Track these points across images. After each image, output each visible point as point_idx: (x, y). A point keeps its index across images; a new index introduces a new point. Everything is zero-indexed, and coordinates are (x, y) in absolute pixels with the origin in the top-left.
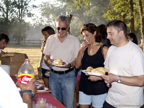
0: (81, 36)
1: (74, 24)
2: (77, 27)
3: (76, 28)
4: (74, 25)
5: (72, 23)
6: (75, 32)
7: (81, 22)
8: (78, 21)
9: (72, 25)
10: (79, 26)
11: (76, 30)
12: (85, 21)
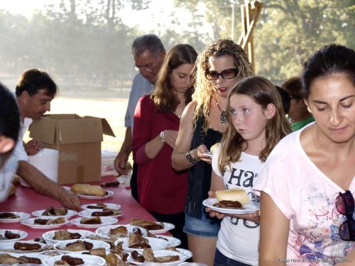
0: (289, 68)
1: (270, 30)
2: (278, 40)
3: (275, 42)
4: (271, 34)
5: (264, 28)
6: (274, 55)
7: (291, 25)
8: (281, 23)
9: (264, 35)
10: (283, 38)
11: (276, 48)
12: (304, 23)
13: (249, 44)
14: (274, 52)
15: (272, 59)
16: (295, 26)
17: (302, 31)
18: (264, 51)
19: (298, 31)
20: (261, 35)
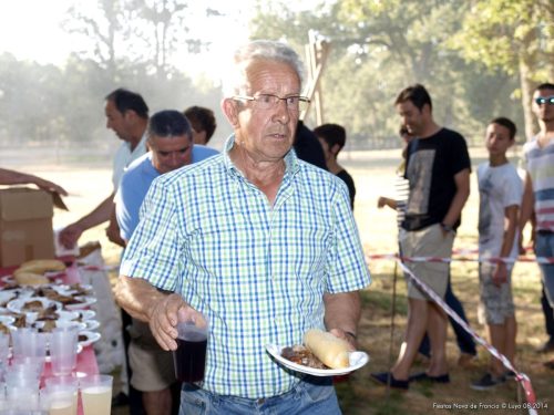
6: (377, 105)
8: (386, 62)
12: (414, 62)
13: (317, 95)
14: (377, 100)
15: (375, 110)
16: (402, 67)
17: (411, 72)
18: (365, 100)
19: (407, 72)
20: (360, 79)
